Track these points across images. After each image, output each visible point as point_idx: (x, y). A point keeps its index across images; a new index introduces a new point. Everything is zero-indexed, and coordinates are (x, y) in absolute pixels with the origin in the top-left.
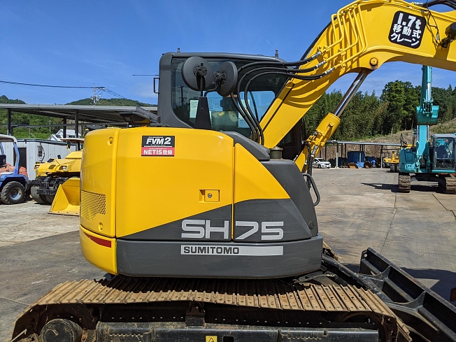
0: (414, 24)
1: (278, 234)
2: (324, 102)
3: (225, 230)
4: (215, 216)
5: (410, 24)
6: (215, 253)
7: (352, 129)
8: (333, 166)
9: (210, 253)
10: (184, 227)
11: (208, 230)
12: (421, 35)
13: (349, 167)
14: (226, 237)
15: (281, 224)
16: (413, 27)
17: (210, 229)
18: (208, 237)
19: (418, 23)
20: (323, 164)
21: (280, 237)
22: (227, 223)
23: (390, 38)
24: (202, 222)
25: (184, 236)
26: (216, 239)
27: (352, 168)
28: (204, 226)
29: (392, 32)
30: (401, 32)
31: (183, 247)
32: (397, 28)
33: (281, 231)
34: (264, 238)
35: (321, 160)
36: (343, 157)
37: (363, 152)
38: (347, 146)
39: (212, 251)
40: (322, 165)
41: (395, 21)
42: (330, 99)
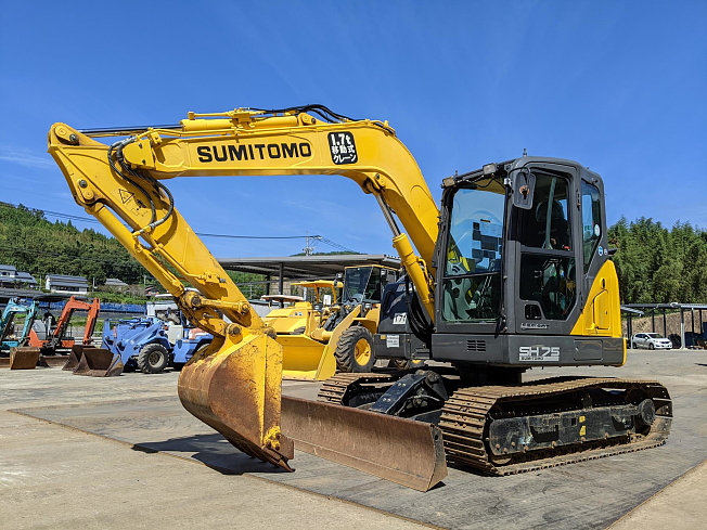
2: (659, 243)
8: (677, 345)
20: (657, 342)
35: (653, 336)
38: (705, 312)
40: (655, 344)
42: (669, 237)
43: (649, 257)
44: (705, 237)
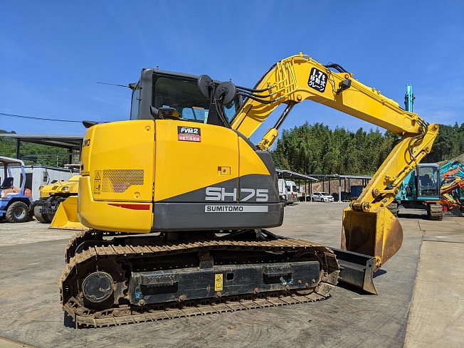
0: (321, 77)
1: (265, 198)
2: (327, 138)
3: (234, 195)
4: (228, 185)
5: (319, 77)
6: (228, 211)
7: (357, 165)
8: (336, 199)
9: (225, 211)
10: (208, 193)
11: (223, 195)
12: (325, 84)
14: (235, 200)
15: (267, 191)
16: (321, 79)
17: (225, 194)
18: (223, 199)
19: (324, 77)
21: (266, 200)
22: (235, 190)
23: (309, 84)
24: (219, 189)
25: (207, 199)
26: (228, 201)
28: (220, 192)
29: (310, 80)
30: (314, 81)
31: (206, 207)
32: (313, 78)
33: (266, 195)
34: (258, 200)
35: (324, 194)
36: (347, 191)
38: (351, 180)
39: (226, 209)
40: (324, 199)
41: (311, 74)
43: (321, 147)
44: (352, 136)
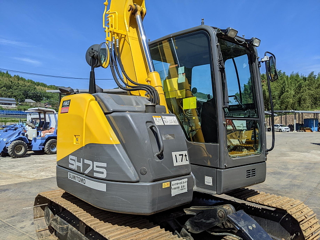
1: (103, 173)
2: (284, 82)
7: (309, 102)
8: (292, 130)
11: (76, 164)
13: (305, 131)
15: (105, 165)
18: (76, 169)
20: (283, 128)
21: (104, 176)
27: (308, 132)
34: (96, 175)
35: (281, 126)
36: (300, 123)
37: (317, 120)
38: (304, 115)
42: (289, 79)
43: (279, 89)
44: (305, 79)
